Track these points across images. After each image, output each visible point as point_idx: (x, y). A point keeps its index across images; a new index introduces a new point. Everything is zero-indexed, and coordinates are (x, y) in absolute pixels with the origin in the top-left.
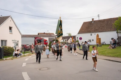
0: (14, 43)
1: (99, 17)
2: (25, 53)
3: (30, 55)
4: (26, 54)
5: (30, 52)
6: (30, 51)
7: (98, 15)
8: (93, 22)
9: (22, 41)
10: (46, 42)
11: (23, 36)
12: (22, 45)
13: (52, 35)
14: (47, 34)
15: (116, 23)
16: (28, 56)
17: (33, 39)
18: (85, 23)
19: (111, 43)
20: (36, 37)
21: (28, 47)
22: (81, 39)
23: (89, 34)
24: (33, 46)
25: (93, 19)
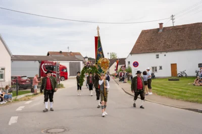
1: (173, 19)
2: (17, 95)
3: (29, 99)
4: (19, 97)
5: (29, 92)
6: (30, 90)
7: (172, 16)
8: (161, 31)
9: (13, 69)
11: (15, 59)
12: (12, 77)
13: (76, 56)
14: (66, 54)
16: (25, 100)
17: (37, 64)
18: (144, 33)
19: (197, 75)
20: (43, 59)
21: (25, 81)
22: (136, 64)
24: (37, 80)
25: (161, 24)
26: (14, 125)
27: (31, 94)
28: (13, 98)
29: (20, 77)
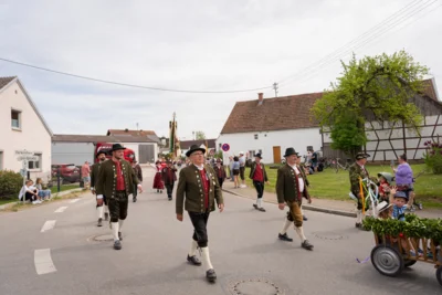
0: (22, 159)
1: (275, 89)
2: (59, 190)
3: (76, 197)
4: (61, 194)
5: (76, 187)
6: (78, 184)
7: (275, 84)
8: (260, 103)
9: (54, 155)
10: (132, 156)
11: (57, 139)
12: (53, 166)
13: (149, 136)
14: (134, 133)
15: (316, 107)
16: (70, 198)
17: (91, 148)
18: (239, 106)
20: (99, 141)
21: (72, 172)
22: (226, 147)
23: (251, 136)
25: (261, 95)
26: (48, 232)
27: (80, 189)
28: (52, 196)
29: (64, 166)
